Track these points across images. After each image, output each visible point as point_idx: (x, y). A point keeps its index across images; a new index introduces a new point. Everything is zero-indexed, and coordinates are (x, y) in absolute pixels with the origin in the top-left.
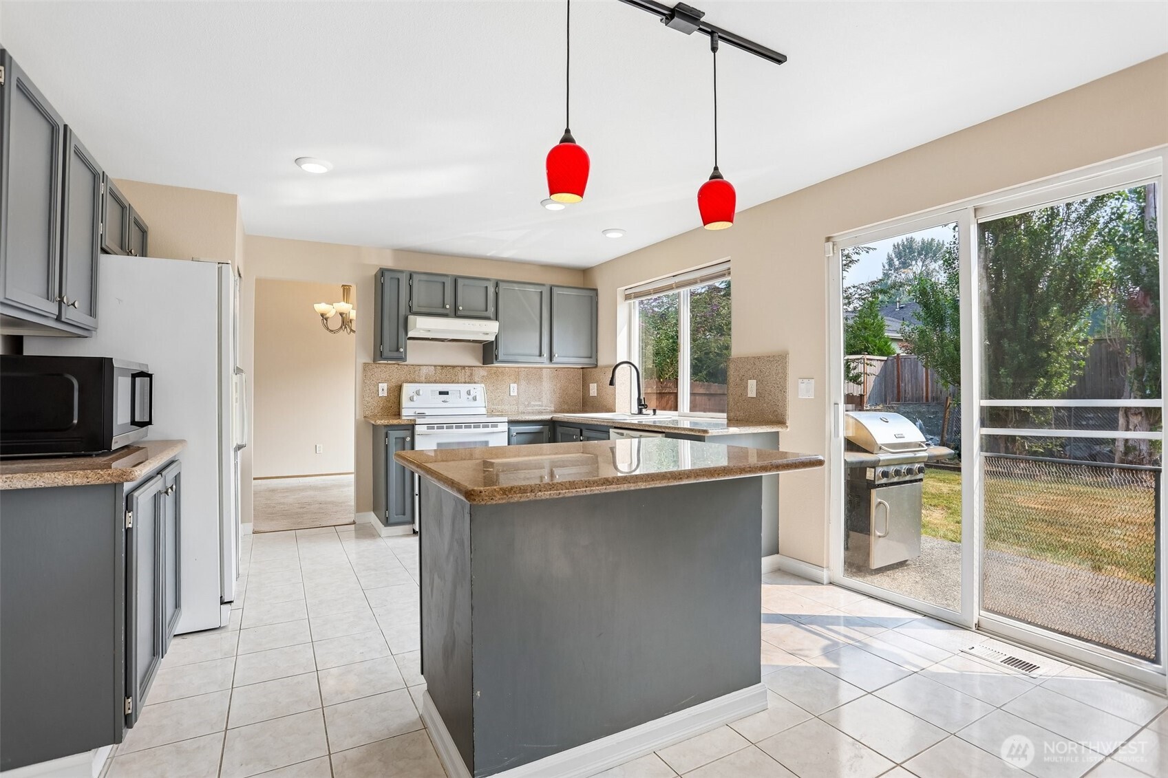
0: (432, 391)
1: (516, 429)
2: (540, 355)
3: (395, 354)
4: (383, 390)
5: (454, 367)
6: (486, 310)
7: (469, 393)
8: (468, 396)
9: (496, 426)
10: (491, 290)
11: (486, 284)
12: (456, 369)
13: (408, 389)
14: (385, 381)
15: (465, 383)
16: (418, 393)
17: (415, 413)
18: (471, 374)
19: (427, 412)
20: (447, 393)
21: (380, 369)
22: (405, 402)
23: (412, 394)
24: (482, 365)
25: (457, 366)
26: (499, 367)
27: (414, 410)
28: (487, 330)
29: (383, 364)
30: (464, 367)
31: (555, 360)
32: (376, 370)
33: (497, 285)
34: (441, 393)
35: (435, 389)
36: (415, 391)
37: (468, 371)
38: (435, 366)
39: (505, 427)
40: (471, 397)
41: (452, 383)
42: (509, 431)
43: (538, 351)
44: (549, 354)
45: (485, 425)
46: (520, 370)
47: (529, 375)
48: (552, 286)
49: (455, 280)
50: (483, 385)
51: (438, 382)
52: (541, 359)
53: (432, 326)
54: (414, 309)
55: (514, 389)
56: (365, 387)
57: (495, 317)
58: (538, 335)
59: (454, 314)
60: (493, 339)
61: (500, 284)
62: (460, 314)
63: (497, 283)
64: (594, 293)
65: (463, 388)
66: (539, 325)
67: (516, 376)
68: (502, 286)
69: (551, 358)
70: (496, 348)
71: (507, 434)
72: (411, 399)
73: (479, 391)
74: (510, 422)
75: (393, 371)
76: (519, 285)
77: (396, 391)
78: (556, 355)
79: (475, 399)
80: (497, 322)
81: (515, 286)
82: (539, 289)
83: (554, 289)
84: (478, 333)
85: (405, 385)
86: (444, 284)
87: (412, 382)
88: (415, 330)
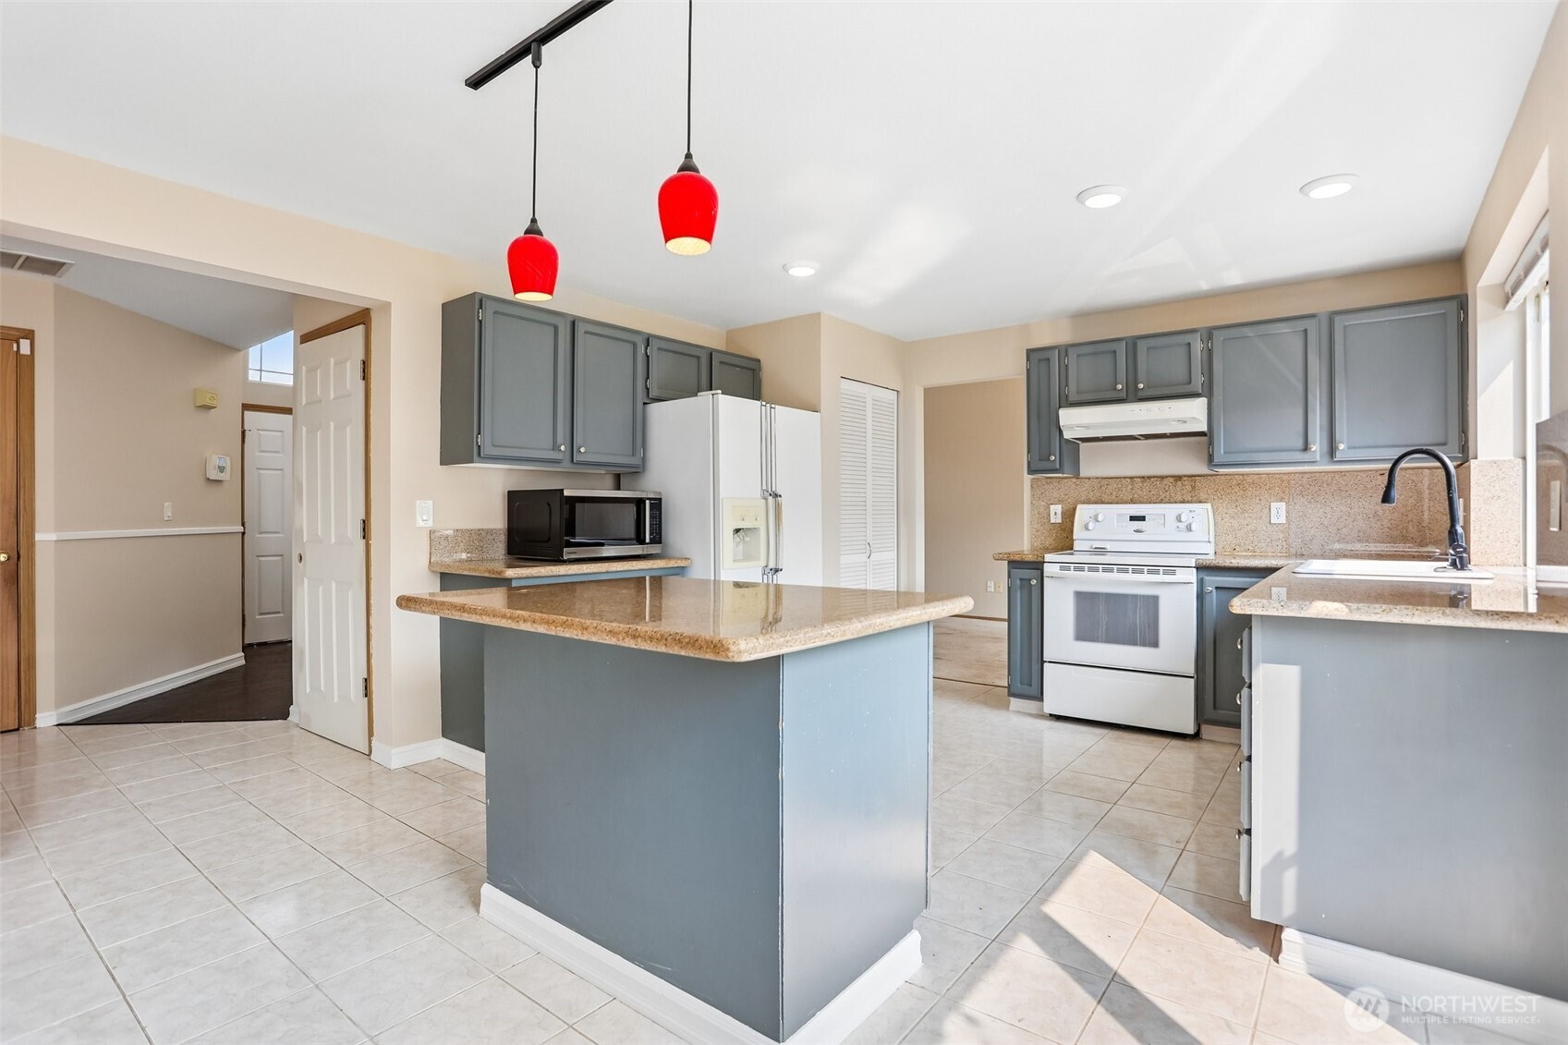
0: (1119, 515)
1: (1213, 581)
2: (1306, 448)
3: (1047, 466)
4: (1056, 514)
5: (1162, 478)
6: (1190, 382)
7: (1179, 519)
8: (1179, 524)
9: (1174, 573)
10: (1198, 347)
11: (1188, 338)
12: (1165, 481)
13: (1083, 512)
14: (1059, 502)
15: (1183, 502)
16: (1097, 519)
17: (1091, 547)
18: (1193, 487)
19: (1109, 546)
20: (1142, 518)
21: (1052, 486)
22: (1078, 532)
23: (1087, 519)
24: (1204, 470)
25: (1167, 477)
26: (1248, 475)
27: (1090, 543)
28: (1191, 413)
29: (1056, 478)
30: (1178, 478)
31: (1339, 456)
32: (1046, 487)
33: (1210, 337)
34: (1133, 518)
35: (1124, 512)
36: (1092, 515)
37: (1187, 483)
38: (1131, 478)
39: (1192, 576)
40: (1182, 526)
41: (1160, 503)
42: (1201, 583)
43: (1300, 444)
44: (1326, 448)
45: (1154, 570)
46: (1292, 477)
47: (1313, 486)
48: (1332, 315)
49: (1133, 343)
50: (1208, 506)
51: (1132, 501)
52: (1306, 457)
53: (1085, 421)
54: (1072, 399)
55: (1279, 511)
56: (1033, 510)
57: (1208, 391)
58: (1300, 411)
59: (1133, 395)
60: (1204, 428)
61: (1216, 333)
62: (1141, 394)
63: (1209, 333)
64: (1453, 305)
65: (1170, 510)
66: (1300, 387)
67: (1284, 488)
68: (1219, 337)
69: (1332, 451)
70: (1211, 443)
71: (1194, 588)
72: (1086, 528)
73: (1200, 515)
74: (1200, 568)
75: (1069, 487)
76: (1255, 328)
77: (1069, 516)
78: (1342, 447)
79: (1189, 528)
80: (1202, 402)
81: (1248, 331)
82: (1301, 325)
83: (1337, 319)
84: (1166, 421)
85: (1079, 507)
86: (1115, 352)
87: (1089, 502)
88: (1071, 428)
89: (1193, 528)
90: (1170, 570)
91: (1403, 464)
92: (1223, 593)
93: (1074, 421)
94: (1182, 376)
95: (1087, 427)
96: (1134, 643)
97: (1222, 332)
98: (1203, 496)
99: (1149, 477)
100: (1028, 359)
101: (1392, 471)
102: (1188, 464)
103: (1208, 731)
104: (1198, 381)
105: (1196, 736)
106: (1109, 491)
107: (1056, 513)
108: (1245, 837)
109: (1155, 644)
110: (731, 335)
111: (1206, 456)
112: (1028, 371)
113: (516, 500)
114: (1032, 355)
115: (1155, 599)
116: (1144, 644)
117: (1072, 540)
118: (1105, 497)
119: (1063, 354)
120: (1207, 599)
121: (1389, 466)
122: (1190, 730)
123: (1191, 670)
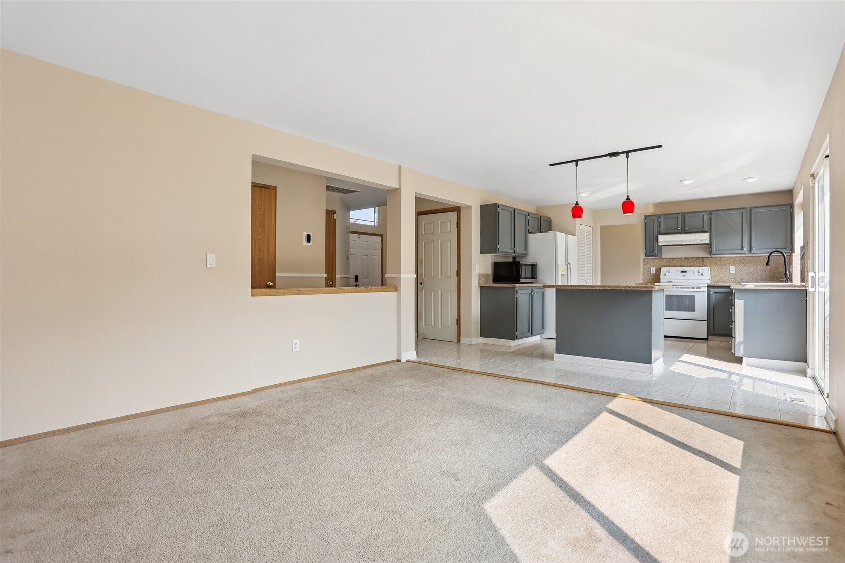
0: (677, 271)
1: (712, 291)
2: (742, 249)
3: (651, 254)
5: (692, 258)
6: (703, 228)
7: (698, 272)
10: (706, 216)
11: (703, 214)
12: (693, 259)
13: (664, 270)
14: (654, 266)
16: (669, 272)
17: (667, 281)
18: (703, 261)
19: (673, 281)
20: (686, 272)
21: (652, 261)
22: (662, 277)
23: (665, 272)
24: (709, 256)
26: (722, 257)
27: (667, 279)
28: (704, 238)
29: (653, 258)
30: (698, 258)
31: (753, 252)
32: (648, 261)
33: (710, 213)
34: (682, 272)
35: (679, 269)
36: (667, 271)
37: (700, 260)
38: (681, 258)
39: (706, 289)
40: (700, 274)
41: (690, 266)
42: (708, 291)
43: (740, 248)
44: (749, 249)
45: (693, 287)
46: (737, 258)
47: (743, 262)
48: (751, 208)
49: (684, 215)
50: (709, 267)
51: (681, 266)
52: (742, 252)
53: (668, 240)
54: (661, 232)
55: (732, 269)
56: (644, 269)
57: (710, 231)
58: (740, 237)
59: (684, 232)
60: (708, 243)
61: (712, 212)
62: (687, 231)
63: (710, 212)
64: (789, 206)
65: (696, 269)
66: (740, 232)
67: (734, 262)
68: (713, 213)
69: (751, 250)
70: (710, 247)
71: (706, 292)
72: (665, 275)
73: (706, 270)
74: (708, 286)
75: (657, 262)
76: (724, 211)
77: (658, 271)
78: (754, 249)
79: (702, 275)
80: (709, 233)
81: (721, 212)
82: (741, 211)
83: (753, 209)
84: (695, 240)
85: (662, 268)
86: (677, 217)
87: (665, 267)
88: (662, 242)
89: (704, 274)
90: (698, 287)
91: (773, 254)
92: (715, 294)
93: (663, 240)
94: (701, 225)
95: (667, 242)
96: (687, 311)
97: (715, 212)
98: (706, 264)
99: (687, 258)
100: (645, 218)
101: (769, 256)
102: (702, 254)
103: (710, 337)
104: (707, 227)
105: (707, 339)
106: (672, 263)
107: (653, 270)
108: (734, 339)
109: (693, 310)
110: (538, 208)
111: (709, 251)
112: (645, 223)
113: (496, 265)
114: (648, 218)
115: (694, 296)
116: (690, 311)
117: (660, 279)
118: (671, 265)
119: (658, 217)
120: (711, 296)
121: (768, 255)
122: (705, 337)
123: (706, 318)
